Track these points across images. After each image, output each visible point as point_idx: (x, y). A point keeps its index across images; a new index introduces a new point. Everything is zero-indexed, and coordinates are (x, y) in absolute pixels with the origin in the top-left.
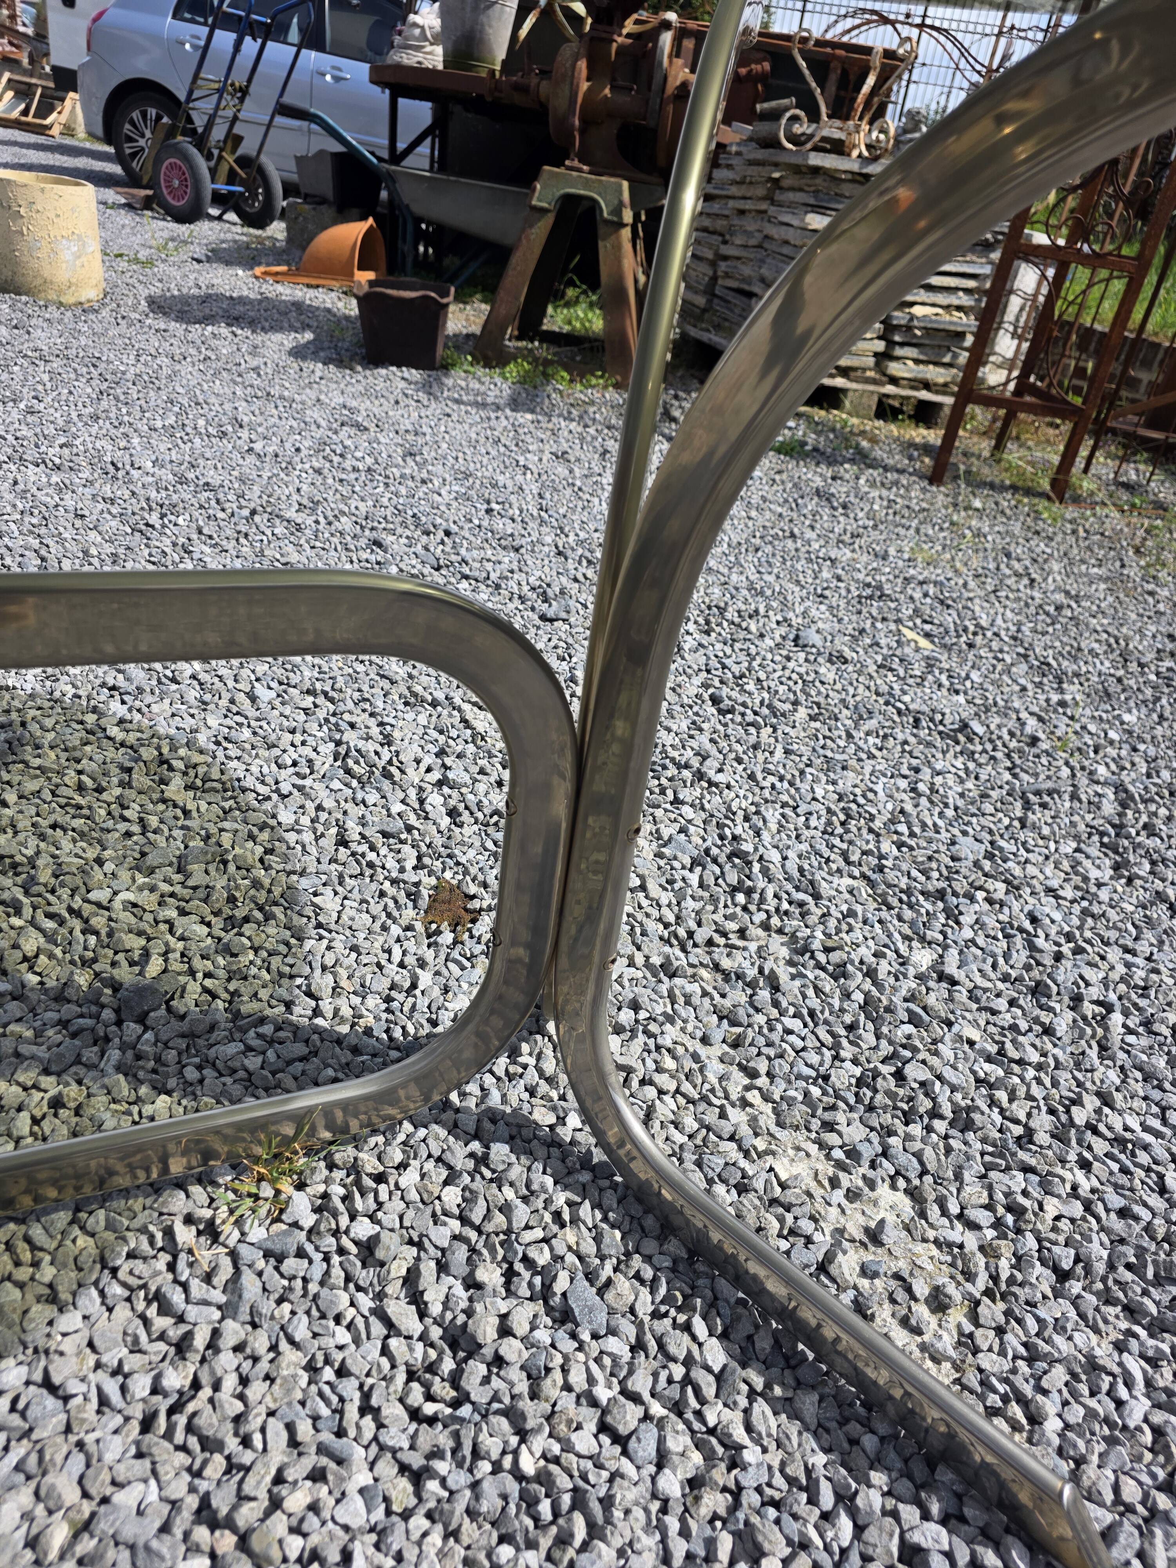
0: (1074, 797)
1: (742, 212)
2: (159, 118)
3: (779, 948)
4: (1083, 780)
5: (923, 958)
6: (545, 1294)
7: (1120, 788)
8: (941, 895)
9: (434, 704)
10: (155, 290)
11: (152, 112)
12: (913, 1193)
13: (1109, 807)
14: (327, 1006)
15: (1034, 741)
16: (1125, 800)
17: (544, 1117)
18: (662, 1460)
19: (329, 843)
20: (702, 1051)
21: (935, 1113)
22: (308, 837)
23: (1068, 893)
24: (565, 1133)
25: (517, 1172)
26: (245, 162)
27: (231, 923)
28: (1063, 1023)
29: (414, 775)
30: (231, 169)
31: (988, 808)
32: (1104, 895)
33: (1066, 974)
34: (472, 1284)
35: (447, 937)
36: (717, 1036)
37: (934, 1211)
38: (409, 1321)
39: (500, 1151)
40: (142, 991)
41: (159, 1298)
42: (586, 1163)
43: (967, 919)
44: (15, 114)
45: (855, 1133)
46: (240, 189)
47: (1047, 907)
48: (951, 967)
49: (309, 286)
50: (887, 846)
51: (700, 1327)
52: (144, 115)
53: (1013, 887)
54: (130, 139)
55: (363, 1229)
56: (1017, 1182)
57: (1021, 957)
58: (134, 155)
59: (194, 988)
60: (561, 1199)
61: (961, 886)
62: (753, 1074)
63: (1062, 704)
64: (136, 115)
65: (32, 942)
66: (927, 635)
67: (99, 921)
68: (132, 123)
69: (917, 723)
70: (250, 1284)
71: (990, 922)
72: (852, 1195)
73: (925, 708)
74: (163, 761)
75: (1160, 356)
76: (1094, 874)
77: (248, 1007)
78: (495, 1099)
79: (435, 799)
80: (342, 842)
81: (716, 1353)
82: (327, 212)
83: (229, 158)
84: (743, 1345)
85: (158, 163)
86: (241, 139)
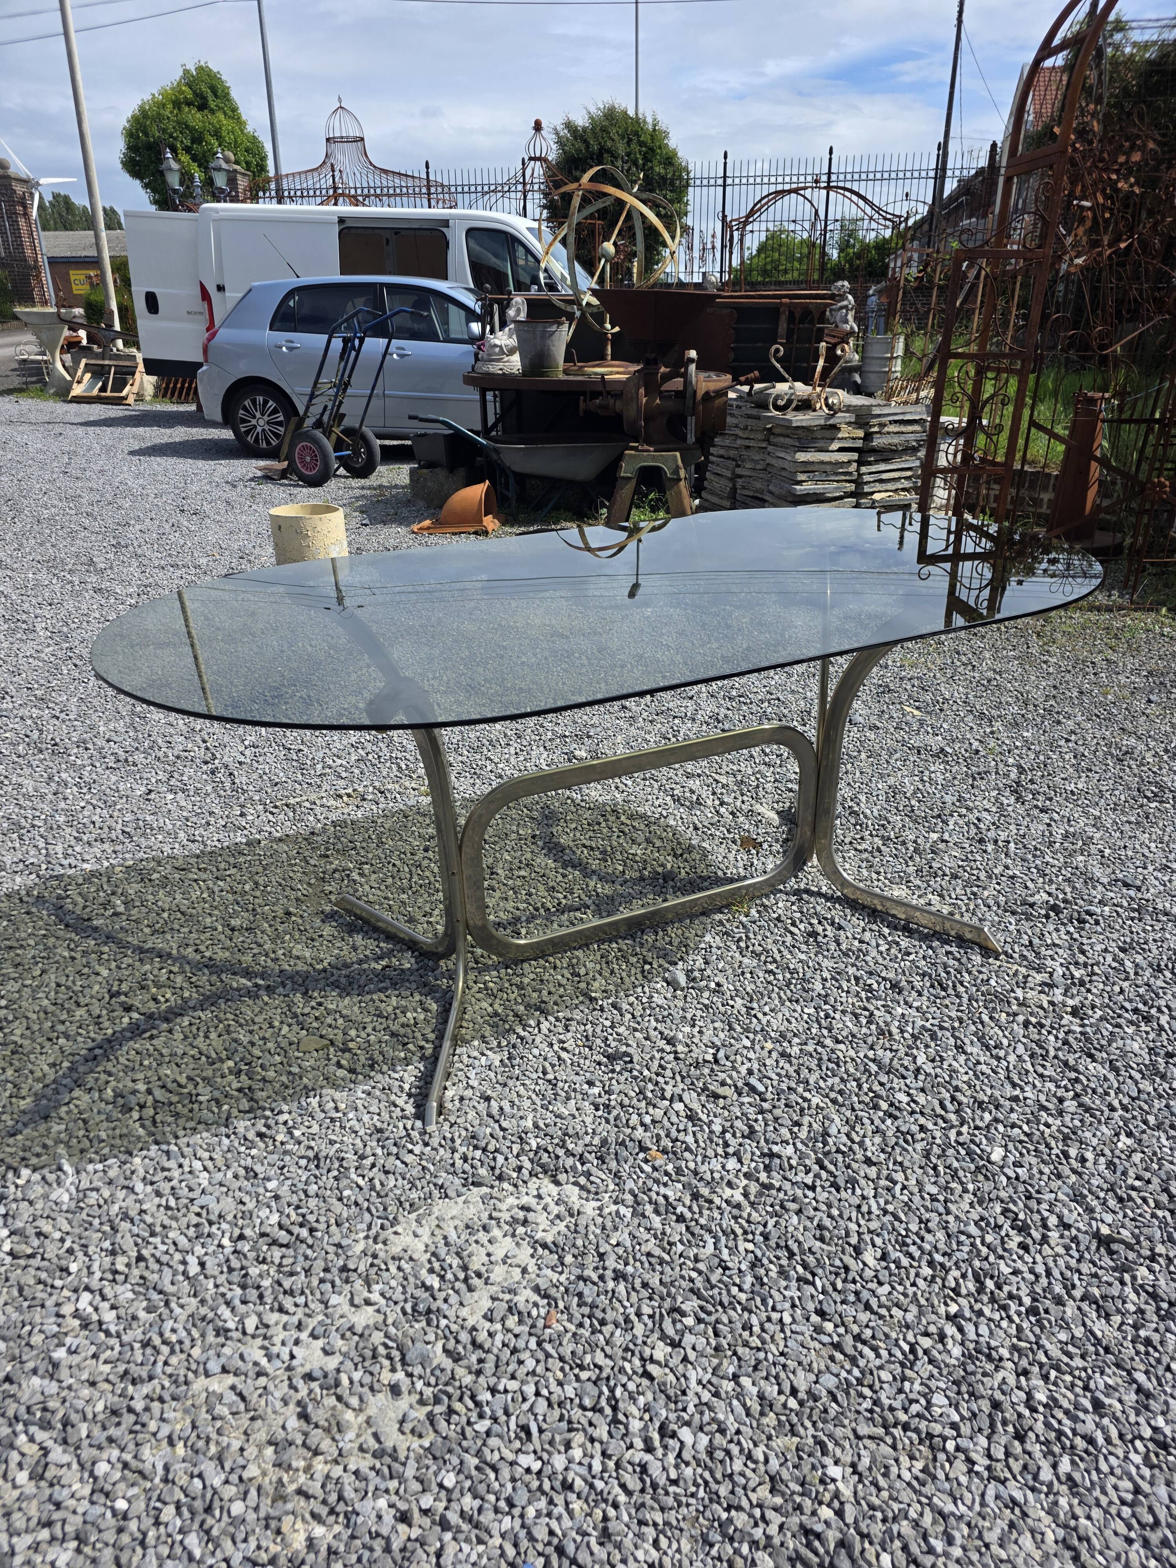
0: (997, 773)
1: (748, 447)
2: (266, 402)
4: (1001, 766)
5: (934, 836)
6: (833, 923)
7: (1019, 767)
8: (939, 816)
9: (699, 775)
11: (260, 399)
12: (940, 895)
13: (1013, 775)
15: (977, 752)
16: (1021, 770)
18: (878, 945)
20: (860, 869)
21: (945, 875)
23: (994, 809)
25: (811, 900)
26: (349, 432)
28: (990, 847)
29: (709, 803)
31: (956, 782)
32: (1010, 809)
33: (992, 834)
34: (812, 924)
35: (754, 851)
36: (863, 865)
38: (796, 931)
39: (805, 896)
42: (833, 897)
43: (951, 823)
44: (95, 392)
45: (918, 882)
46: (347, 453)
47: (985, 814)
48: (946, 836)
49: (454, 534)
50: (913, 802)
51: (879, 925)
52: (254, 402)
53: (968, 809)
54: (244, 421)
55: (774, 915)
56: (975, 889)
57: (973, 830)
58: (248, 432)
59: (682, 871)
60: (828, 904)
61: (947, 812)
62: (878, 873)
63: (992, 733)
64: (247, 403)
66: (918, 708)
68: (245, 409)
69: (919, 752)
70: (750, 928)
71: (961, 822)
72: (920, 897)
73: (922, 745)
75: (1052, 482)
76: (1006, 802)
77: (702, 874)
78: (795, 887)
79: (722, 810)
81: (886, 931)
82: (441, 474)
83: (337, 430)
84: (894, 927)
85: (292, 446)
86: (344, 415)
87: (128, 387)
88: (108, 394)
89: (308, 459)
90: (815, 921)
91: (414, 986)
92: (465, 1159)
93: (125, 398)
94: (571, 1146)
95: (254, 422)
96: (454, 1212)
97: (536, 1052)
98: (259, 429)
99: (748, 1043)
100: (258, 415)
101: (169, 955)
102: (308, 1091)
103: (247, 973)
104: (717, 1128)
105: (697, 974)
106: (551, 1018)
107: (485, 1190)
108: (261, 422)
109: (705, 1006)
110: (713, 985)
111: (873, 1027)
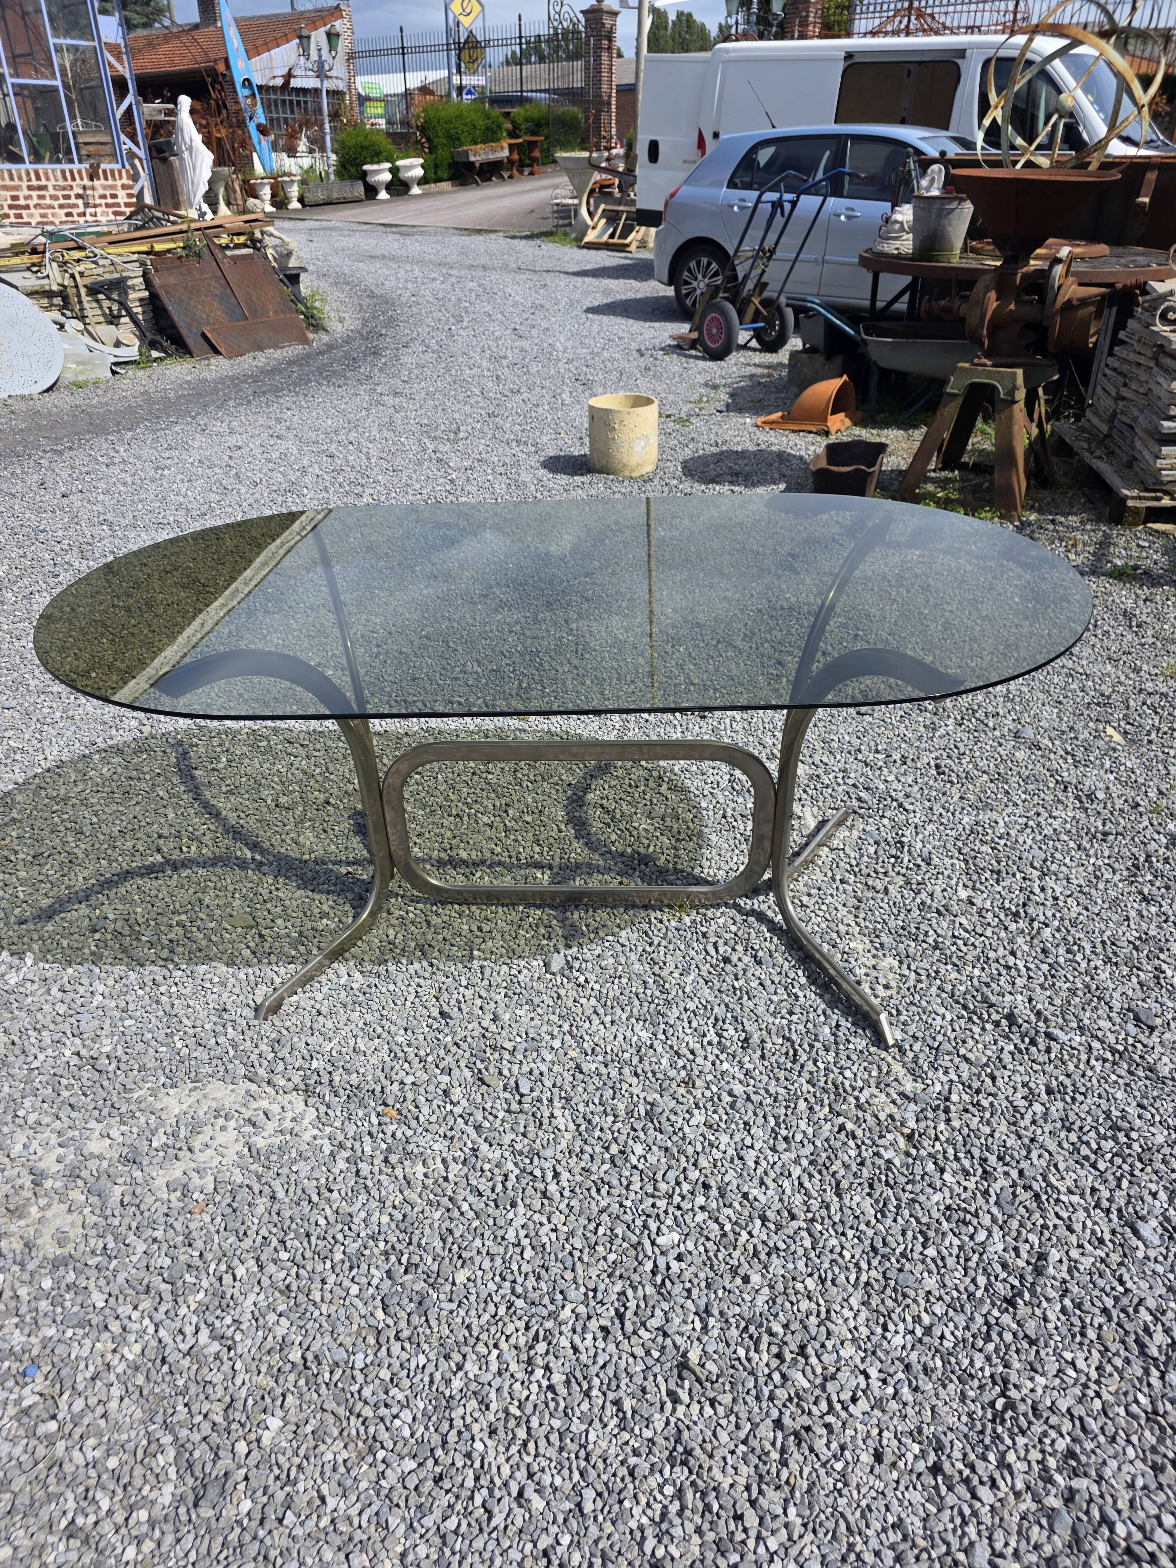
0: (1134, 838)
2: (709, 264)
3: (900, 881)
4: (1150, 831)
5: (966, 894)
6: (755, 956)
8: (999, 872)
10: (688, 453)
11: (705, 260)
14: (706, 871)
15: (1136, 806)
17: (770, 914)
19: (719, 816)
20: (840, 907)
22: (711, 813)
23: (1078, 881)
24: (776, 920)
25: (756, 925)
26: (766, 303)
27: (678, 840)
30: (757, 310)
34: (734, 950)
36: (849, 904)
37: (905, 966)
38: (712, 952)
39: (751, 919)
40: (647, 856)
41: (646, 933)
42: (781, 928)
43: (1004, 884)
44: (605, 238)
45: (888, 941)
46: (762, 324)
49: (794, 431)
50: (986, 848)
51: (800, 972)
52: (698, 263)
54: (687, 283)
55: (704, 929)
58: (687, 295)
59: (663, 858)
60: (768, 935)
61: (1013, 870)
64: (693, 264)
65: (614, 837)
66: (1124, 733)
67: (635, 833)
68: (690, 271)
70: (670, 934)
72: (874, 956)
73: (1074, 781)
74: (660, 777)
77: (679, 867)
78: (756, 907)
80: (724, 817)
81: (803, 980)
82: (819, 359)
83: (756, 301)
84: (812, 980)
85: (703, 316)
86: (766, 284)
87: (633, 234)
88: (615, 240)
89: (715, 331)
90: (740, 948)
91: (350, 896)
92: (260, 1056)
93: (628, 245)
94: (337, 1079)
95: (695, 284)
96: (219, 1095)
97: (392, 987)
98: (698, 292)
99: (557, 1044)
100: (700, 277)
101: (218, 815)
102: (208, 959)
103: (254, 846)
104: (458, 1110)
105: (576, 965)
106: (425, 964)
107: (253, 1087)
108: (702, 285)
109: (559, 997)
110: (582, 979)
111: (683, 1073)
